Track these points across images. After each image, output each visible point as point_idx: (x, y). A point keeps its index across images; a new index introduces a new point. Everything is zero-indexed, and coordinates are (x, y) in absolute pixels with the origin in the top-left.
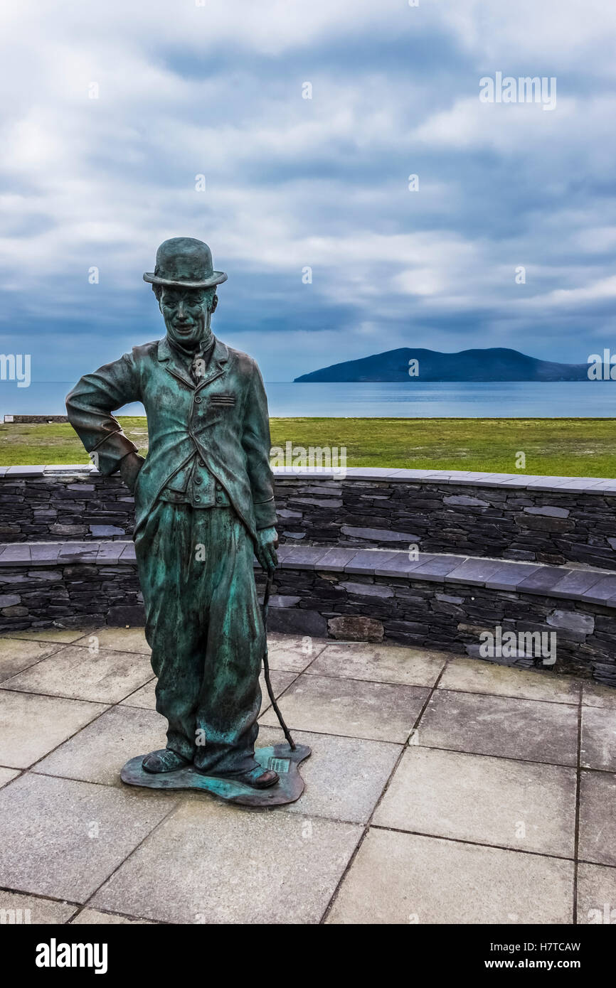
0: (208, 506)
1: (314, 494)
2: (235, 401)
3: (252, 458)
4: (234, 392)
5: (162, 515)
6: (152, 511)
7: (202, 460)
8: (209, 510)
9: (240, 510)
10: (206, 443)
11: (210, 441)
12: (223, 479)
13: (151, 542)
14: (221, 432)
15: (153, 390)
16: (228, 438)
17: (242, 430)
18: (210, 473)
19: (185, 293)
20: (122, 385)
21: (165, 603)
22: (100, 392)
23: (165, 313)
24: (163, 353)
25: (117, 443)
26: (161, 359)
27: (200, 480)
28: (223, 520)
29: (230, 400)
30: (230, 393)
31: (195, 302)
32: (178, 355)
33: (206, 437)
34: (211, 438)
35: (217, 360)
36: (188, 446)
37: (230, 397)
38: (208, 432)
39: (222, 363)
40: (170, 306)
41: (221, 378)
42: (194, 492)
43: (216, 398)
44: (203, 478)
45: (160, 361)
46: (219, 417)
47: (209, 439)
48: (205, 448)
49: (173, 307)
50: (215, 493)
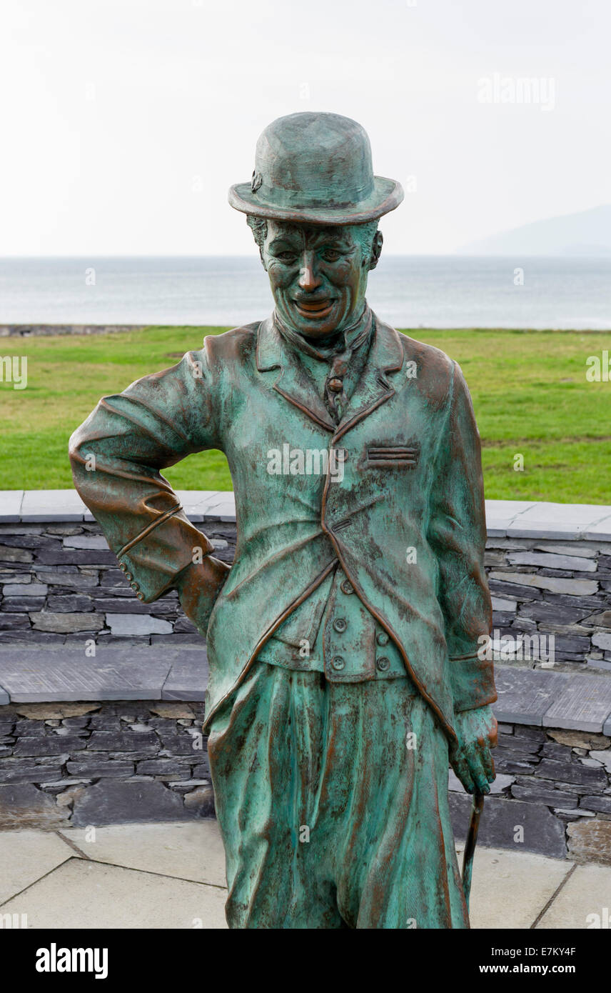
0: (361, 679)
1: (540, 567)
2: (417, 455)
3: (448, 567)
4: (415, 436)
5: (264, 690)
6: (243, 681)
7: (348, 580)
8: (361, 684)
9: (425, 682)
10: (357, 543)
11: (365, 540)
12: (391, 616)
13: (241, 743)
14: (388, 519)
15: (245, 433)
16: (403, 534)
17: (427, 509)
18: (365, 607)
19: (318, 234)
20: (185, 418)
21: (267, 866)
22: (139, 434)
23: (274, 275)
24: (271, 351)
25: (173, 538)
26: (264, 367)
27: (343, 622)
28: (390, 705)
29: (405, 453)
30: (406, 438)
31: (336, 251)
32: (299, 358)
33: (356, 531)
34: (367, 534)
35: (380, 367)
36: (319, 553)
37: (406, 446)
38: (361, 522)
39: (390, 372)
40: (285, 260)
41: (389, 405)
42: (332, 650)
43: (379, 450)
44: (350, 620)
45: (262, 371)
46: (384, 490)
47: (361, 535)
48: (353, 554)
49: (290, 264)
50: (376, 650)
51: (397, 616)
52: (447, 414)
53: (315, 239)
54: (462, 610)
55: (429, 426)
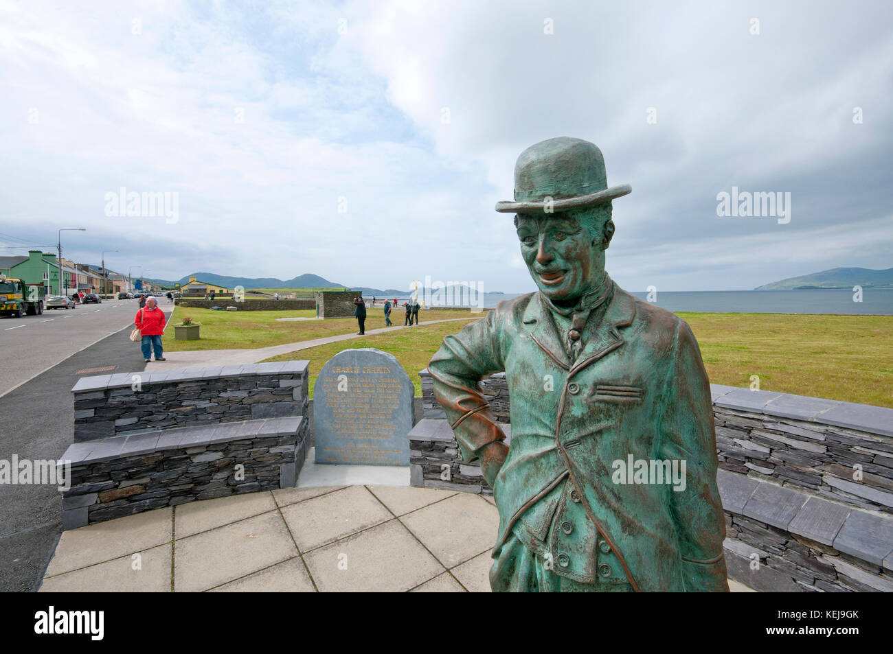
0: (583, 580)
2: (643, 393)
4: (639, 378)
5: (518, 553)
7: (576, 491)
10: (585, 461)
11: (592, 459)
12: (614, 528)
14: (613, 444)
17: (656, 438)
18: (590, 516)
19: (547, 221)
20: (482, 352)
22: (457, 360)
24: (534, 311)
26: (527, 321)
27: (570, 526)
29: (632, 392)
30: (632, 379)
31: (563, 233)
32: (551, 314)
33: (585, 451)
34: (594, 455)
35: (612, 323)
36: (554, 463)
37: (631, 386)
38: (590, 444)
39: (621, 327)
40: (528, 243)
41: (618, 352)
42: (559, 547)
43: (606, 387)
44: (577, 524)
45: (526, 323)
46: (610, 419)
47: (589, 454)
48: (581, 470)
49: (531, 245)
50: (598, 557)
51: (620, 529)
52: (672, 363)
53: (545, 224)
54: (693, 523)
55: (655, 371)
